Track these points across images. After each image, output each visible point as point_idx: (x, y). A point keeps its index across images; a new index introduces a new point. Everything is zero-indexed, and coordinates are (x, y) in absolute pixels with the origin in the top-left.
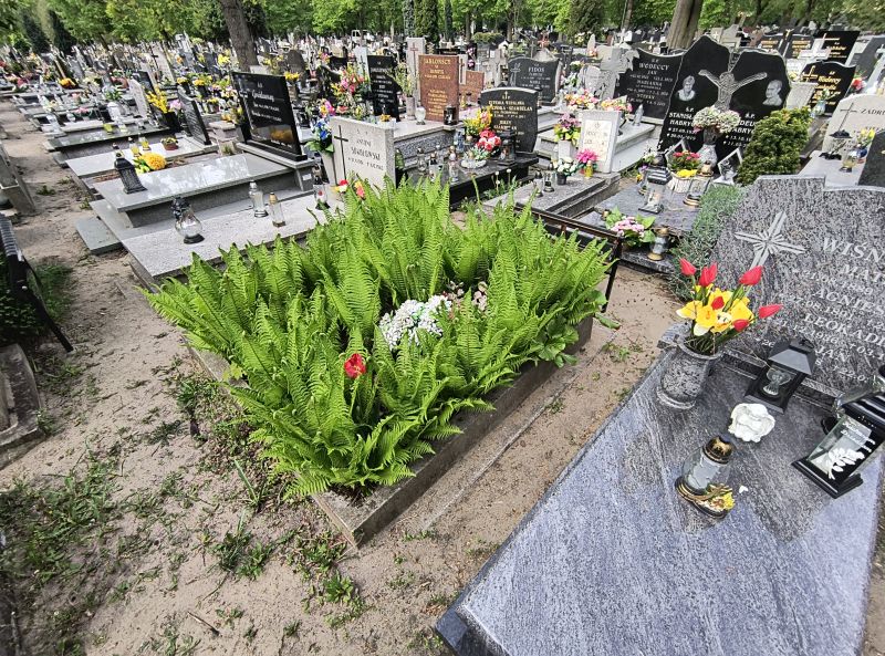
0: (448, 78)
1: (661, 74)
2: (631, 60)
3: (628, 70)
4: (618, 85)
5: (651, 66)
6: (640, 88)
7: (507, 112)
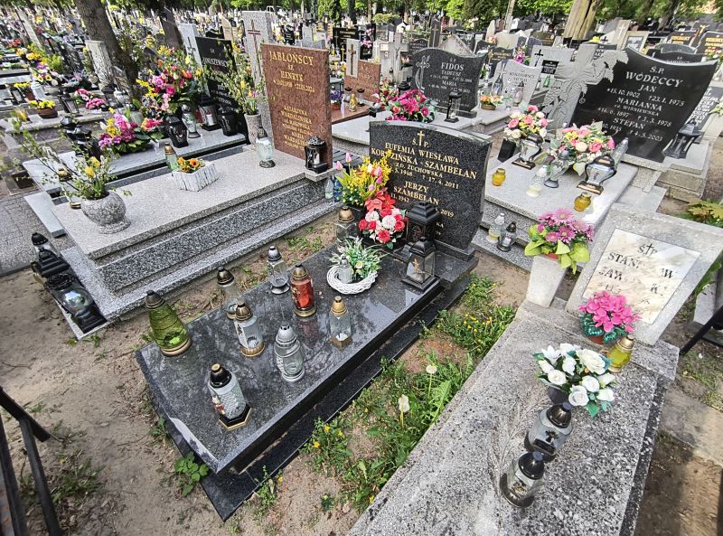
1: (664, 91)
2: (612, 64)
3: (605, 81)
4: (583, 101)
5: (647, 78)
6: (622, 110)
7: (420, 170)
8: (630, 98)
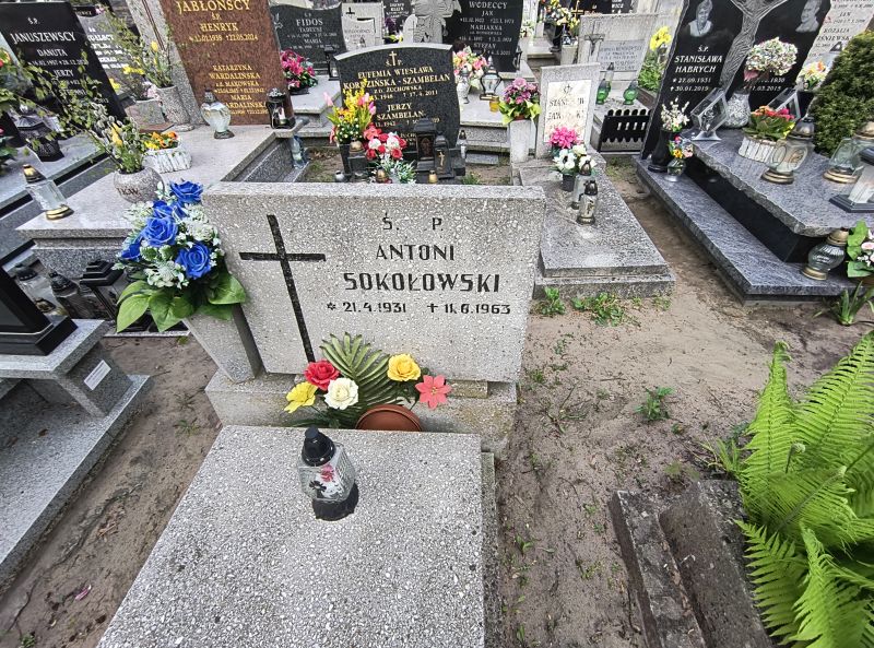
0: (251, 37)
1: (499, 14)
5: (485, 5)
6: (476, 35)
7: (400, 89)
8: (479, 24)
